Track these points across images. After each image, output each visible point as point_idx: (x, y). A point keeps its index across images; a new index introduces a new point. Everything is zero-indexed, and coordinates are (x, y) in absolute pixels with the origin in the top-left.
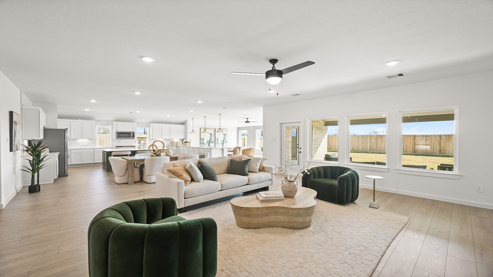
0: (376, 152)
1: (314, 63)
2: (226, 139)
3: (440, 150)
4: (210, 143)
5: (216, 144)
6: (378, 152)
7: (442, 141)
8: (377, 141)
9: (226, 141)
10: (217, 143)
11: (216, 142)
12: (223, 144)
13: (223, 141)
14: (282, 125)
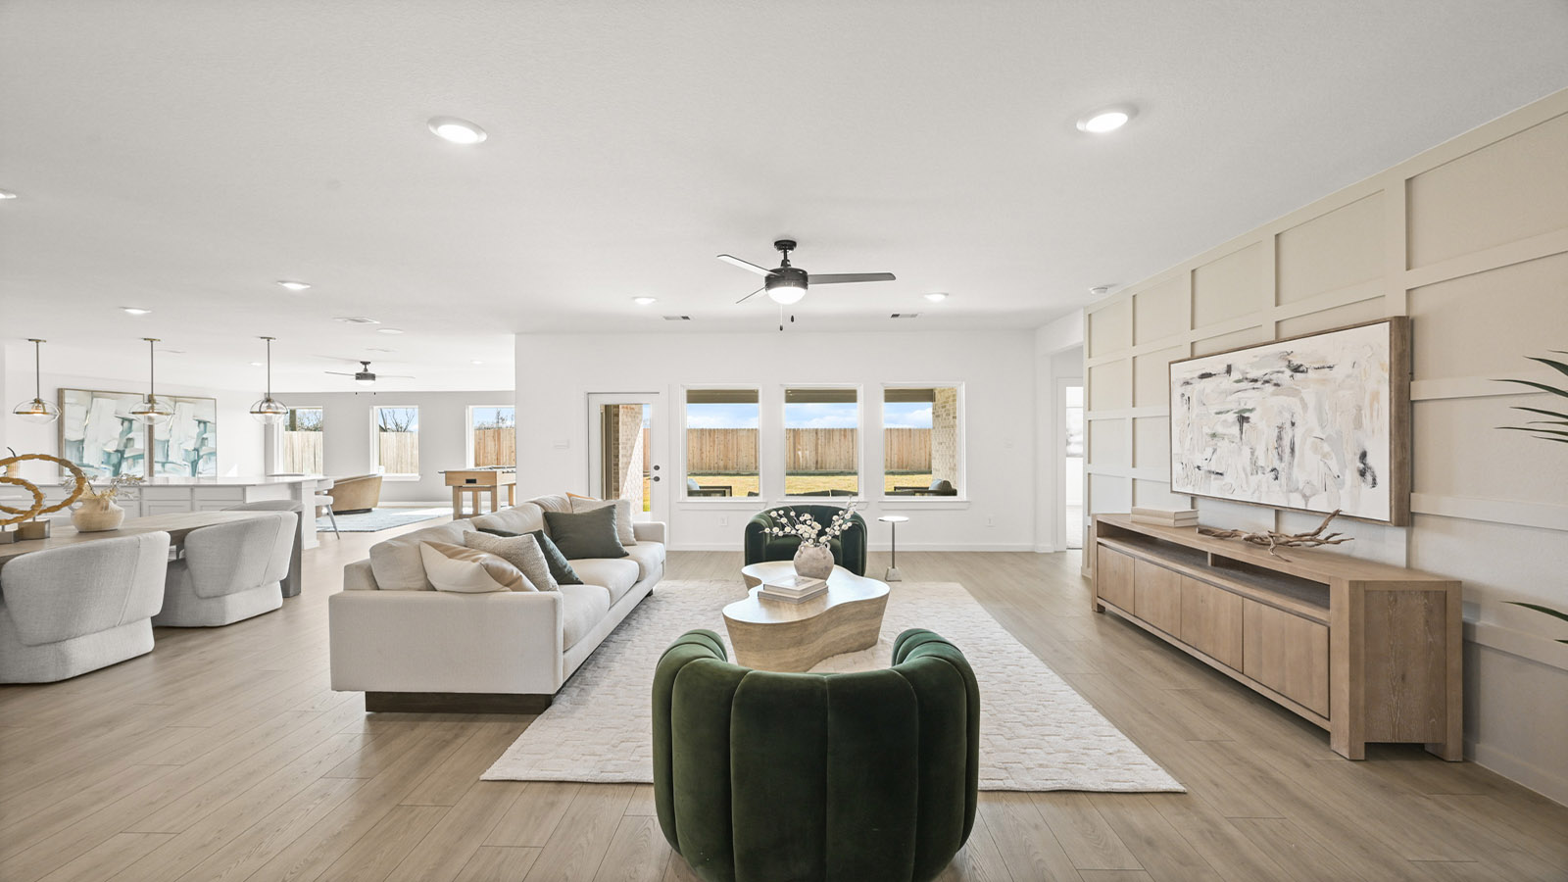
0: (701, 472)
1: (894, 278)
2: (210, 444)
3: (817, 462)
4: (120, 464)
5: (157, 467)
6: (704, 471)
7: (820, 442)
8: (702, 444)
9: (214, 453)
10: (163, 464)
11: (158, 457)
12: (194, 464)
13: (196, 450)
14: (591, 396)
